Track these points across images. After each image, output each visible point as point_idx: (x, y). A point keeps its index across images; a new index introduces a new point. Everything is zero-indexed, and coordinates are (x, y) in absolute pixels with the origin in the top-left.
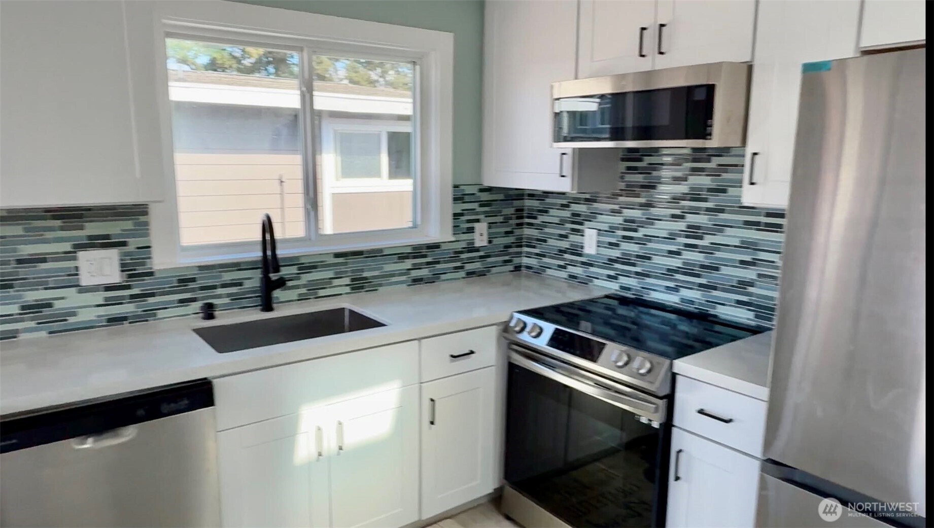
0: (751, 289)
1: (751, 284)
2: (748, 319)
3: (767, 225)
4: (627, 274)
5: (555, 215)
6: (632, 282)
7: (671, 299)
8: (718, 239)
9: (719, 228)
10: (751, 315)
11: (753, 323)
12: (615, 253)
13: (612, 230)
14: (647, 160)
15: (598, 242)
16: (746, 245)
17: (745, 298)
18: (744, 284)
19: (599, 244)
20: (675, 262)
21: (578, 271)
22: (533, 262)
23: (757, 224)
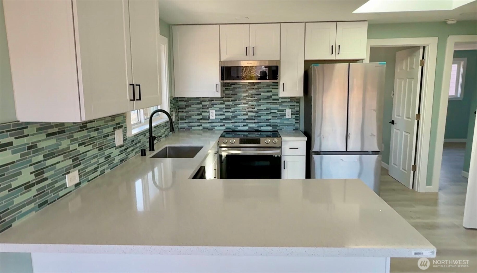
0: (270, 121)
1: (270, 119)
2: (270, 129)
3: (273, 103)
4: (228, 123)
5: (194, 107)
6: (231, 126)
7: (246, 128)
8: (259, 108)
9: (259, 105)
10: (271, 128)
11: (272, 130)
12: (223, 117)
13: (221, 109)
14: (233, 86)
15: (215, 114)
16: (268, 109)
17: (269, 124)
18: (268, 120)
19: (216, 115)
20: (246, 117)
21: (208, 125)
22: (185, 125)
23: (271, 103)
